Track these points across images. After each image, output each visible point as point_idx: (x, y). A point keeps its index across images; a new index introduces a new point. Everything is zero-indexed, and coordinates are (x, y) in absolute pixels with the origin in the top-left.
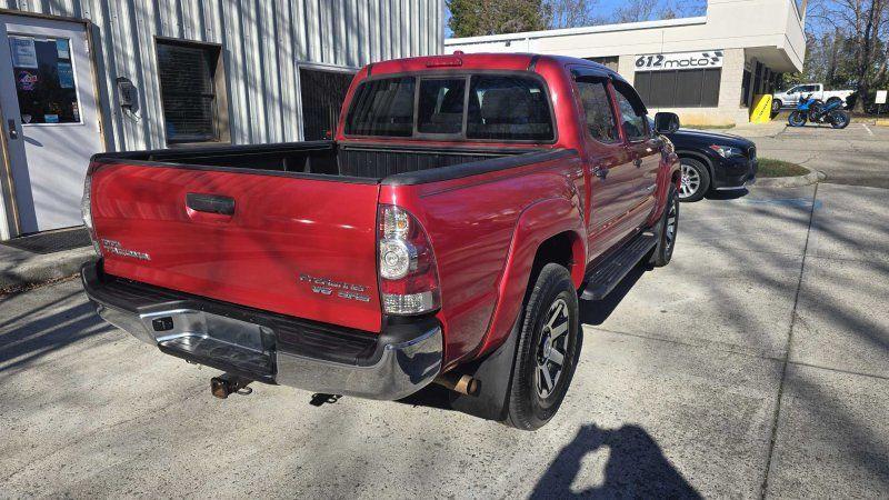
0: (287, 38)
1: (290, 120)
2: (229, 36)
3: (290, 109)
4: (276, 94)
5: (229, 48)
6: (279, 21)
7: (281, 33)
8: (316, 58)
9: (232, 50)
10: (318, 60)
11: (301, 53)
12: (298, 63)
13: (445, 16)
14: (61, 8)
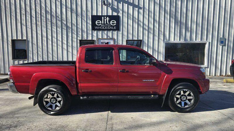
0: (162, 36)
2: (144, 37)
3: (161, 53)
4: (157, 49)
5: (144, 40)
6: (160, 32)
8: (172, 40)
9: (145, 41)
11: (166, 39)
12: (165, 42)
14: (110, 37)
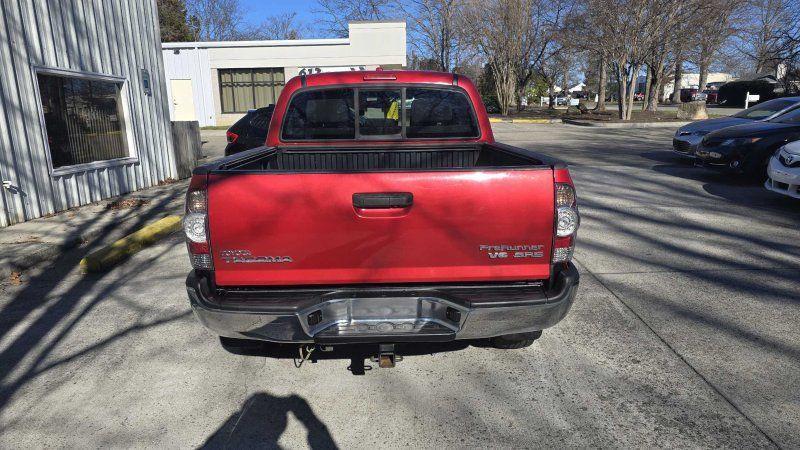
0: (21, 41)
1: (33, 129)
3: (32, 119)
4: (15, 100)
6: (10, 22)
7: (13, 35)
8: (51, 62)
10: (54, 64)
11: (36, 58)
12: (34, 67)
13: (155, 27)
